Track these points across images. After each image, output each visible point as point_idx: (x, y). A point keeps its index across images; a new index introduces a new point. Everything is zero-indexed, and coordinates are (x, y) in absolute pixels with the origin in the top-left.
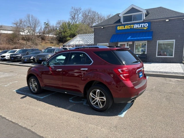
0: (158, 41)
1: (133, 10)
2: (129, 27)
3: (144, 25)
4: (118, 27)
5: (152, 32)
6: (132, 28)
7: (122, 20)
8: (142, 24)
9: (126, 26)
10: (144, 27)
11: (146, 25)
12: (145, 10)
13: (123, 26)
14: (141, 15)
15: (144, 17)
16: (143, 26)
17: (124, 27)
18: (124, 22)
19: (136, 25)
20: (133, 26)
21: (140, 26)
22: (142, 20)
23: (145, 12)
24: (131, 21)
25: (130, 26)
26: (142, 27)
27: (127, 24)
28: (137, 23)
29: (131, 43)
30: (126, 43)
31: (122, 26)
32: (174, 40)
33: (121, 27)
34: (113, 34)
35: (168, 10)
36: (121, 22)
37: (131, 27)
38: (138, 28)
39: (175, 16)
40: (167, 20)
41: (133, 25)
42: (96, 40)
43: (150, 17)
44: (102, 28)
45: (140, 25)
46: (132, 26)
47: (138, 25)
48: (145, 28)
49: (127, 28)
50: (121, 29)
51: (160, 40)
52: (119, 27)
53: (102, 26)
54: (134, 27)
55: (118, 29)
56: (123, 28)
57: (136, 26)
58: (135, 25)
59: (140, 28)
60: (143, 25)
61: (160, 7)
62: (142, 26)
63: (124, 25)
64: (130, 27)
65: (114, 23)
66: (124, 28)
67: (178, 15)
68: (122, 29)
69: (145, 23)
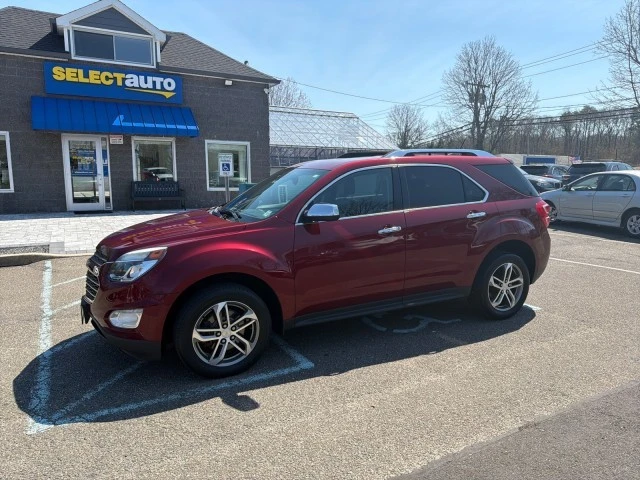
0: (207, 141)
2: (107, 78)
3: (162, 83)
4: (56, 70)
5: (190, 109)
6: (120, 83)
7: (69, 44)
8: (155, 79)
9: (92, 73)
10: (163, 89)
11: (169, 84)
13: (81, 72)
14: (146, 46)
15: (158, 57)
16: (158, 87)
17: (86, 76)
18: (77, 54)
19: (135, 77)
20: (124, 80)
21: (150, 85)
23: (160, 38)
24: (111, 57)
25: (110, 75)
26: (154, 88)
28: (138, 72)
29: (118, 140)
30: (98, 138)
31: (75, 70)
32: (248, 143)
33: (68, 70)
34: (33, 93)
35: (212, 50)
36: (67, 49)
37: (115, 79)
38: (140, 88)
39: (245, 74)
40: (228, 83)
41: (123, 75)
45: (150, 79)
46: (119, 76)
47: (142, 78)
48: (168, 95)
49: (98, 82)
50: (69, 79)
51: (213, 139)
52: (62, 69)
54: (128, 83)
55: (55, 77)
56: (82, 79)
57: (133, 81)
58: (129, 76)
59: (147, 89)
60: (158, 80)
61: (183, 34)
62: (154, 83)
64: (110, 82)
65: (31, 48)
66: (86, 80)
68: (75, 80)
69: (165, 76)
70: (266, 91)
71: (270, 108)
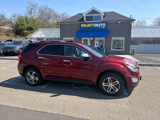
0: (112, 38)
1: (94, 12)
2: (91, 25)
3: (102, 25)
4: (82, 25)
5: (109, 30)
6: (93, 26)
7: (85, 19)
8: (101, 24)
9: (88, 24)
10: (103, 26)
11: (104, 25)
12: (103, 12)
13: (86, 25)
14: (100, 17)
15: (102, 19)
16: (102, 26)
17: (87, 25)
18: (86, 21)
19: (96, 24)
20: (94, 25)
21: (100, 26)
22: (100, 20)
23: (103, 14)
24: (93, 21)
25: (91, 24)
27: (90, 23)
28: (97, 23)
29: (92, 39)
30: (88, 39)
32: (124, 38)
33: (84, 25)
34: (78, 30)
35: (119, 14)
36: (84, 20)
37: (92, 25)
38: (98, 26)
39: (125, 19)
40: (119, 22)
41: (94, 24)
42: (62, 35)
43: (107, 19)
44: (68, 24)
45: (100, 24)
46: (93, 24)
47: (98, 24)
48: (103, 27)
51: (114, 37)
53: (68, 23)
54: (95, 26)
56: (86, 26)
57: (96, 25)
60: (102, 24)
61: (113, 12)
62: (101, 25)
63: (87, 23)
64: (92, 26)
65: (78, 21)
66: (87, 26)
67: (127, 19)
68: (85, 26)
69: (103, 23)
70: (131, 23)
71: (132, 27)
